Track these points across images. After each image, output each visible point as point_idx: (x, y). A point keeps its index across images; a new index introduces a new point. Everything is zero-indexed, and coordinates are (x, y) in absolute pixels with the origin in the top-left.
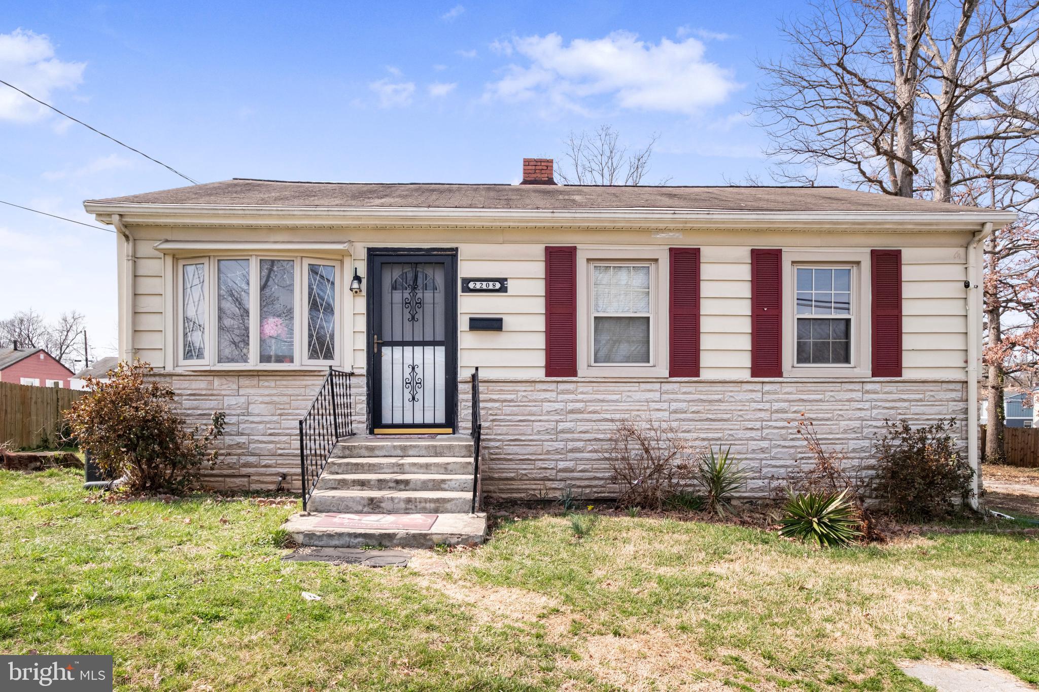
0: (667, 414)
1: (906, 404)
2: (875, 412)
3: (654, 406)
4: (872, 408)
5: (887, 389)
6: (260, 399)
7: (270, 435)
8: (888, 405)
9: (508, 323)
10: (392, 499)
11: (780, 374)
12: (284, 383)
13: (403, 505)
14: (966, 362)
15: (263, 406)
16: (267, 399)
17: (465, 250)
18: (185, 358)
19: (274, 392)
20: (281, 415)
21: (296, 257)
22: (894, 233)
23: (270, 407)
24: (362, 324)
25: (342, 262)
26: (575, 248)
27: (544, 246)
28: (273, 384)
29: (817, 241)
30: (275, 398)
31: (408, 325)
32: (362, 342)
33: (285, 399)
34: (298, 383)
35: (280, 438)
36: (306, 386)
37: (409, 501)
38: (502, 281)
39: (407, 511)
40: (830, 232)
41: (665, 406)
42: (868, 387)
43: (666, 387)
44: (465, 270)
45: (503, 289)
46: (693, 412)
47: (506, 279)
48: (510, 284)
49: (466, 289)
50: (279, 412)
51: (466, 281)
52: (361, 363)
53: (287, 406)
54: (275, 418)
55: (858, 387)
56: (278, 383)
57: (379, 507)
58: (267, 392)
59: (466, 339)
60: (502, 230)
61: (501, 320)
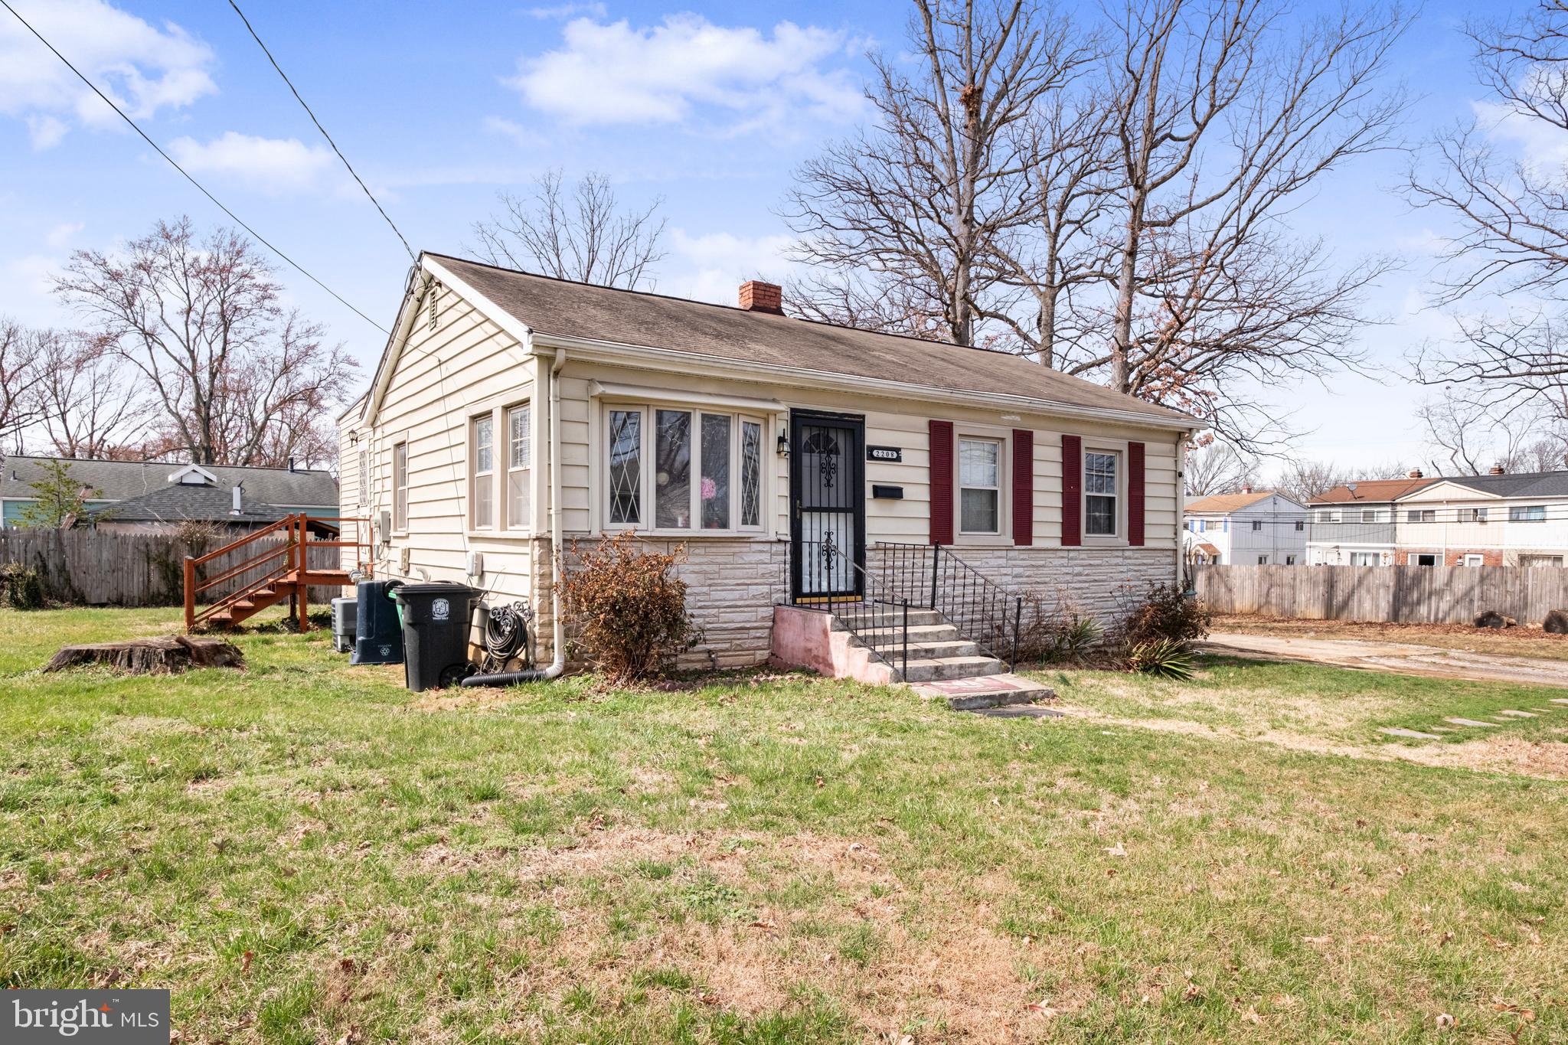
0: (1010, 578)
1: (1145, 568)
2: (1130, 574)
3: (1004, 571)
4: (1128, 571)
5: (1136, 555)
6: (691, 568)
7: (700, 608)
8: (1136, 568)
9: (907, 492)
10: (950, 666)
11: (1079, 544)
12: (714, 550)
13: (957, 671)
14: (1176, 534)
15: (693, 576)
16: (697, 568)
17: (871, 417)
18: (612, 521)
19: (705, 560)
20: (710, 586)
21: (734, 414)
22: (1141, 429)
23: (701, 577)
24: (784, 488)
25: (767, 421)
26: (951, 424)
27: (928, 419)
28: (702, 551)
29: (1099, 431)
30: (705, 567)
31: (825, 490)
32: (785, 508)
33: (715, 568)
34: (728, 550)
35: (710, 611)
36: (734, 554)
37: (961, 667)
38: (897, 450)
39: (960, 677)
40: (1106, 425)
41: (1009, 571)
42: (1127, 554)
43: (1011, 554)
44: (872, 437)
45: (898, 459)
46: (1028, 576)
47: (900, 449)
48: (903, 453)
49: (872, 457)
50: (709, 582)
51: (872, 449)
52: (784, 530)
53: (717, 576)
54: (705, 589)
55: (1120, 553)
56: (708, 550)
57: (942, 674)
58: (697, 560)
59: (872, 507)
60: (898, 401)
61: (901, 490)
